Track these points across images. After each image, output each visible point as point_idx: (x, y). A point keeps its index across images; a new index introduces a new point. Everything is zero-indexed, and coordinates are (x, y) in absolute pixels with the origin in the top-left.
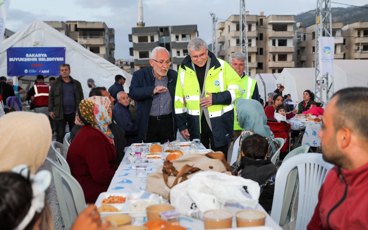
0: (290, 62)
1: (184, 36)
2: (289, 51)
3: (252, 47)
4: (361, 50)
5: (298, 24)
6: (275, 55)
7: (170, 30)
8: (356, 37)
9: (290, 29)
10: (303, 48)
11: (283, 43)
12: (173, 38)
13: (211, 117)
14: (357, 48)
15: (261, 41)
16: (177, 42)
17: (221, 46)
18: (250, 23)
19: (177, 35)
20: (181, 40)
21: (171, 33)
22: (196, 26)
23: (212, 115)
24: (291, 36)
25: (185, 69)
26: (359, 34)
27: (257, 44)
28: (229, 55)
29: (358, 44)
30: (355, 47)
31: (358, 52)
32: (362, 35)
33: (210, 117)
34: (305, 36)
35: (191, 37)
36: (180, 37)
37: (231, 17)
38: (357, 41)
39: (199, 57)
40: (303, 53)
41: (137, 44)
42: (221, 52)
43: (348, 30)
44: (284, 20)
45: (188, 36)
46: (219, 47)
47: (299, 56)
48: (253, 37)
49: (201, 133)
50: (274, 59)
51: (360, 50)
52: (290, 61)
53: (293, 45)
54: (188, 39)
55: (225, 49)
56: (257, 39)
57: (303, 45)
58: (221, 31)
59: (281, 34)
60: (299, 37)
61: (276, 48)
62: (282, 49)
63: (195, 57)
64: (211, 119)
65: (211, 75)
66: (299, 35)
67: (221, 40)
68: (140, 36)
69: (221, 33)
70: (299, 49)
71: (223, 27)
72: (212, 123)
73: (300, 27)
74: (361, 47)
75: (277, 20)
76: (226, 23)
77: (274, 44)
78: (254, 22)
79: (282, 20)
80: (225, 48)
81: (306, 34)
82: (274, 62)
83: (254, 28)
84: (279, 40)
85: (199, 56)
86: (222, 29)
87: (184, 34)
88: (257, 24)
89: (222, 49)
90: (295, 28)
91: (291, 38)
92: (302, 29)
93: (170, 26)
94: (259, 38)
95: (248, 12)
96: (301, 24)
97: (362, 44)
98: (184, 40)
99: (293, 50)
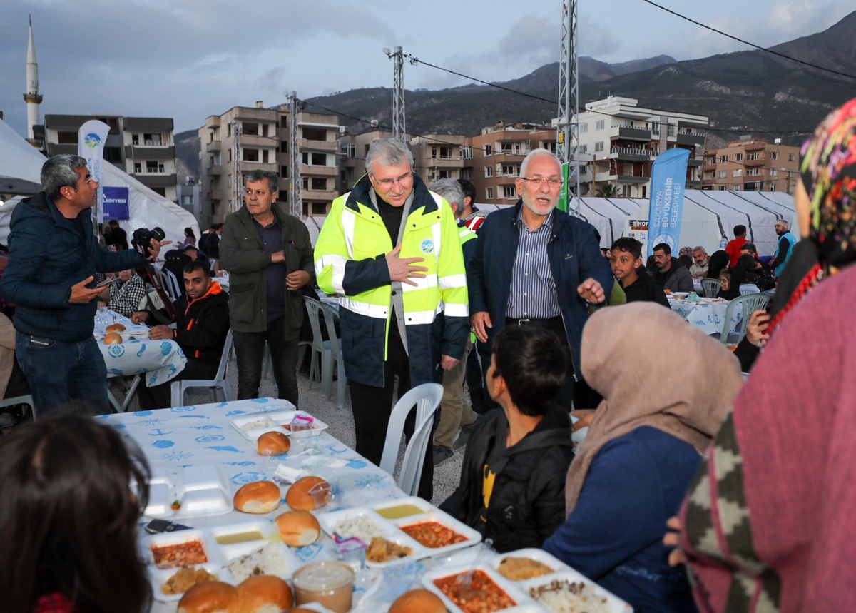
0: (332, 192)
1: (147, 137)
2: (330, 173)
3: (270, 164)
4: (437, 177)
5: (342, 129)
6: (307, 179)
7: (121, 123)
8: (430, 158)
9: (331, 138)
10: (350, 169)
11: (319, 159)
12: (127, 140)
13: (408, 323)
14: (431, 175)
15: (284, 154)
16: (136, 146)
17: (212, 158)
18: (266, 123)
19: (135, 134)
20: (142, 144)
21: (125, 130)
22: (171, 121)
23: (410, 319)
24: (332, 149)
25: (357, 210)
26: (434, 152)
27: (277, 159)
28: (230, 175)
29: (432, 169)
30: (428, 173)
31: (433, 180)
32: (438, 155)
33: (406, 324)
34: (353, 150)
35: (160, 139)
36: (141, 138)
37: (234, 110)
38: (432, 163)
39: (396, 182)
40: (350, 178)
41: (57, 146)
42: (214, 169)
43: (419, 145)
44: (321, 123)
45: (155, 137)
46: (209, 159)
47: (344, 182)
48: (272, 147)
49: (386, 359)
50: (306, 186)
51: (435, 178)
52: (332, 190)
53: (336, 164)
54: (157, 143)
55: (220, 164)
56: (277, 150)
57: (351, 163)
58: (212, 131)
59: (315, 145)
60: (344, 150)
61: (309, 167)
62: (318, 170)
63: (389, 180)
64: (408, 327)
65: (414, 226)
66: (344, 147)
67: (213, 147)
68: (61, 131)
69: (212, 135)
70: (344, 169)
71: (217, 125)
72: (408, 336)
73: (346, 133)
74: (437, 174)
75: (310, 122)
76: (223, 118)
77: (305, 161)
78: (272, 122)
79: (319, 122)
80: (220, 161)
81: (355, 147)
82: (305, 191)
83: (272, 131)
84: (314, 155)
85: (396, 179)
86: (215, 128)
87: (148, 133)
88: (277, 126)
89: (215, 163)
90: (338, 137)
91: (332, 152)
92: (348, 138)
93: (121, 117)
94: (280, 149)
95: (261, 102)
96: (346, 129)
97: (438, 168)
98: (149, 144)
99: (336, 173)
